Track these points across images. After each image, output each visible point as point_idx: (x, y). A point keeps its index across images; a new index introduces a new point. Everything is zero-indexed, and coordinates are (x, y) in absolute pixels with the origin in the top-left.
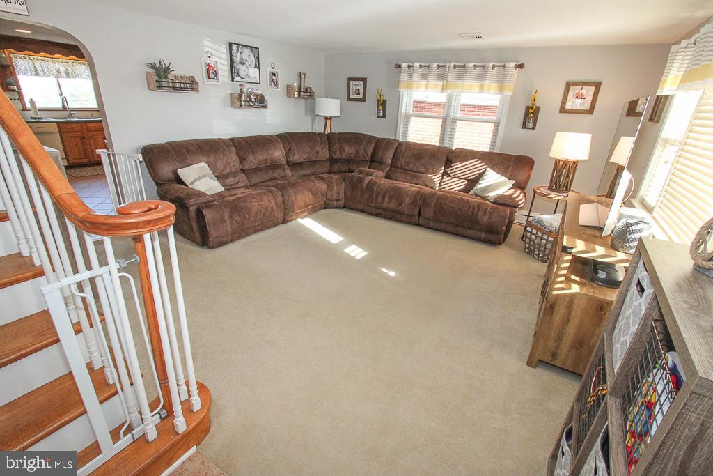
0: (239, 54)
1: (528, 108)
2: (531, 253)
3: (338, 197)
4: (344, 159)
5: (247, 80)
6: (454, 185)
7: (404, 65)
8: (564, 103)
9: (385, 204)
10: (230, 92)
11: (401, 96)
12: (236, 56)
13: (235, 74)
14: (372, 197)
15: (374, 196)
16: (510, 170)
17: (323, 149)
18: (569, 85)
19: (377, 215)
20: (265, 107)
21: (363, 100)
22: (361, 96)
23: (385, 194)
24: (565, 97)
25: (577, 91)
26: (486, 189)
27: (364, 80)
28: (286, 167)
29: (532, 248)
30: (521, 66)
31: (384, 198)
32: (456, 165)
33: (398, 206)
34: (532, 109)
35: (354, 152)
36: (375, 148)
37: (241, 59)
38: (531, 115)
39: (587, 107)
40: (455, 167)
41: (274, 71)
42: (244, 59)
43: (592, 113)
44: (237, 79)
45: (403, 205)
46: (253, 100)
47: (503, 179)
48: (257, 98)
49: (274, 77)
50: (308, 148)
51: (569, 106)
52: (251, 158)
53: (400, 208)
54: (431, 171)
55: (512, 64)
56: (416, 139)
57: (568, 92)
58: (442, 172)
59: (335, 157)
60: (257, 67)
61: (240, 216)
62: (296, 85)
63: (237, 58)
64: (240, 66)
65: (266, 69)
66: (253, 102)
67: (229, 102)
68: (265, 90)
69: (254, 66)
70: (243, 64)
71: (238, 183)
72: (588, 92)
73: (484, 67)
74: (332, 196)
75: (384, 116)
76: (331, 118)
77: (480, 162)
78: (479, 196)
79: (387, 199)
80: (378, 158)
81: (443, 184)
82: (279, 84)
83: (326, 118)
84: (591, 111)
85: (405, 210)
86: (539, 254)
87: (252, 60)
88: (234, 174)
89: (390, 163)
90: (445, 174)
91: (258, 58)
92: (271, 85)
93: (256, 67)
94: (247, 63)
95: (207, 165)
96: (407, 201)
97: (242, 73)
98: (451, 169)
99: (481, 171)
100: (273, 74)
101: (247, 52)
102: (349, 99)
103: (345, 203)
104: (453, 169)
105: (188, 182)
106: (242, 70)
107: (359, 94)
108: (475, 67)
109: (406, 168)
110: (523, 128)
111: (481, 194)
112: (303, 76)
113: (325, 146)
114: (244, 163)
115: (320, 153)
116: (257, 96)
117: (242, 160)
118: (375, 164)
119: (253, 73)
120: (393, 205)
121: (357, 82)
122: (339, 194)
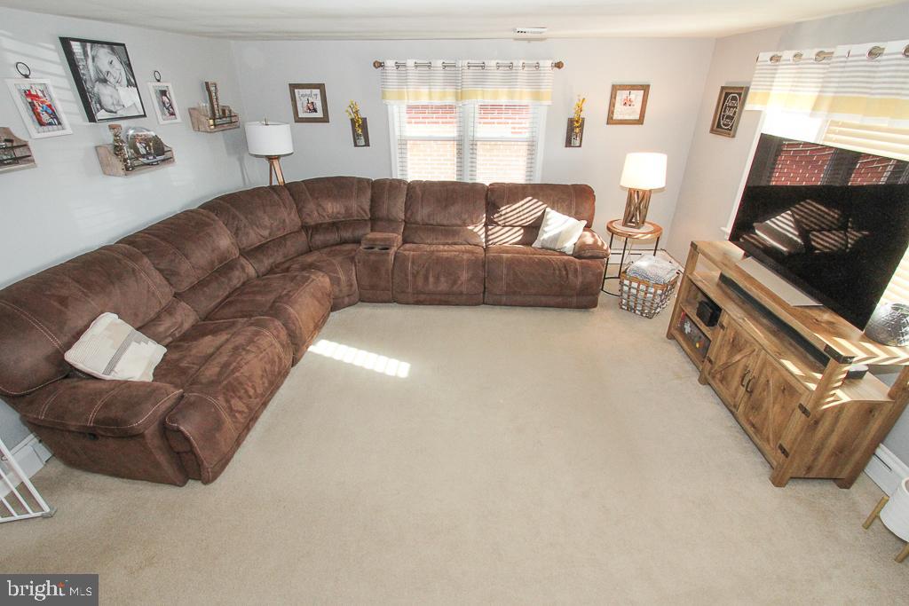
0: (90, 60)
1: (571, 122)
2: (631, 309)
3: (350, 290)
4: (329, 224)
5: (121, 113)
6: (507, 237)
7: (390, 63)
8: (611, 112)
9: (431, 287)
10: (93, 144)
11: (390, 113)
12: (86, 67)
13: (94, 106)
14: (407, 280)
15: (410, 278)
16: (574, 206)
17: (289, 214)
18: (615, 89)
19: (418, 303)
20: (169, 160)
21: (325, 119)
22: (320, 114)
23: (427, 271)
24: (612, 105)
25: (624, 97)
26: (556, 238)
27: (321, 87)
28: (243, 261)
29: (632, 304)
30: (559, 65)
31: (426, 278)
32: (504, 209)
33: (452, 286)
34: (577, 122)
35: (343, 211)
36: (372, 196)
37: (98, 71)
38: (574, 130)
39: (637, 117)
40: (503, 212)
41: (162, 86)
42: (104, 70)
43: (642, 124)
44: (101, 115)
45: (460, 282)
46: (143, 151)
47: (572, 221)
48: (148, 145)
49: (164, 98)
50: (267, 219)
51: (617, 116)
52: (185, 267)
53: (455, 288)
54: (468, 221)
55: (548, 63)
56: (430, 176)
57: (615, 98)
58: (484, 220)
59: (311, 222)
60: (132, 83)
61: (240, 398)
62: (205, 105)
63: (89, 71)
64: (99, 89)
65: (149, 87)
66: (143, 156)
67: (98, 168)
68: (157, 126)
69: (125, 82)
70: (105, 81)
71: (182, 323)
72: (637, 96)
73: (511, 66)
74: (341, 291)
75: (367, 144)
76: (278, 157)
77: (535, 200)
78: (551, 249)
79: (431, 279)
80: (383, 212)
81: (490, 238)
82: (177, 112)
83: (270, 158)
84: (640, 121)
85: (464, 289)
86: (643, 310)
87: (118, 70)
88: (169, 310)
89: (403, 218)
90: (490, 222)
91: (129, 65)
92: (163, 114)
93: (129, 84)
94: (111, 79)
95: (116, 316)
96: (464, 276)
97: (107, 101)
98: (496, 215)
99: (539, 214)
100: (164, 93)
101: (104, 56)
102: (298, 120)
103: (360, 294)
104: (501, 215)
105: (99, 372)
106: (105, 93)
107: (315, 111)
108: (498, 66)
109: (432, 222)
110: (566, 146)
111: (552, 246)
112: (212, 89)
113: (291, 209)
114: (174, 279)
115: (287, 221)
116: (147, 141)
117: (169, 275)
118: (380, 223)
119: (128, 97)
120: (444, 286)
121: (307, 91)
122: (351, 285)
